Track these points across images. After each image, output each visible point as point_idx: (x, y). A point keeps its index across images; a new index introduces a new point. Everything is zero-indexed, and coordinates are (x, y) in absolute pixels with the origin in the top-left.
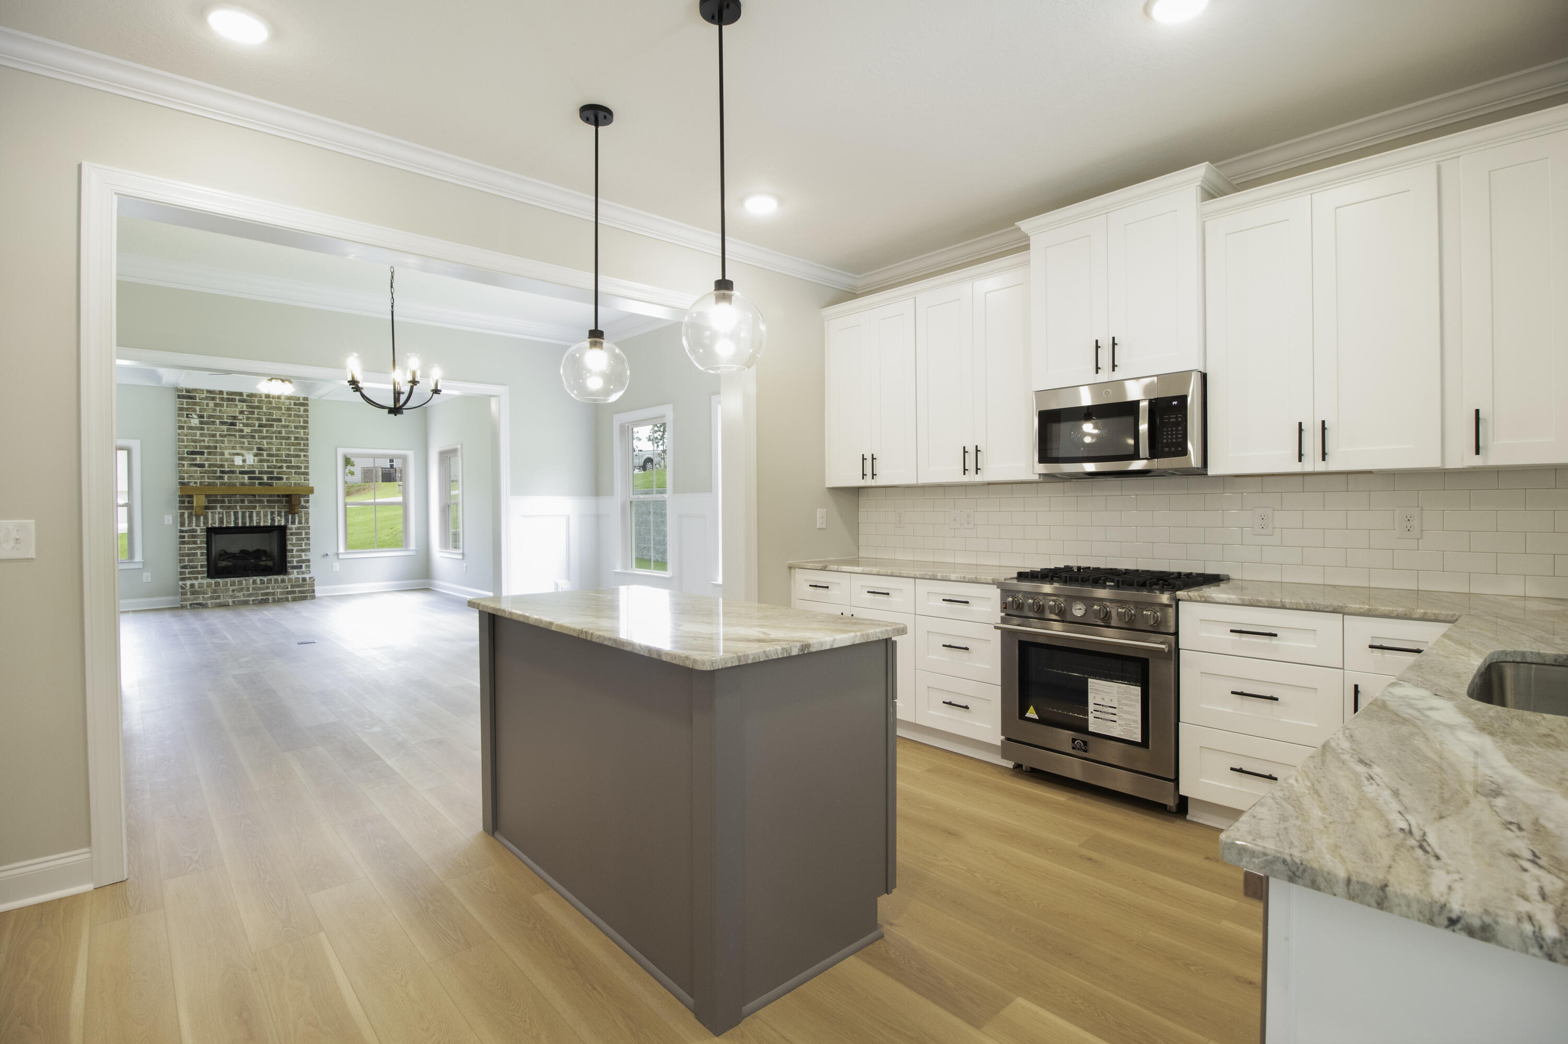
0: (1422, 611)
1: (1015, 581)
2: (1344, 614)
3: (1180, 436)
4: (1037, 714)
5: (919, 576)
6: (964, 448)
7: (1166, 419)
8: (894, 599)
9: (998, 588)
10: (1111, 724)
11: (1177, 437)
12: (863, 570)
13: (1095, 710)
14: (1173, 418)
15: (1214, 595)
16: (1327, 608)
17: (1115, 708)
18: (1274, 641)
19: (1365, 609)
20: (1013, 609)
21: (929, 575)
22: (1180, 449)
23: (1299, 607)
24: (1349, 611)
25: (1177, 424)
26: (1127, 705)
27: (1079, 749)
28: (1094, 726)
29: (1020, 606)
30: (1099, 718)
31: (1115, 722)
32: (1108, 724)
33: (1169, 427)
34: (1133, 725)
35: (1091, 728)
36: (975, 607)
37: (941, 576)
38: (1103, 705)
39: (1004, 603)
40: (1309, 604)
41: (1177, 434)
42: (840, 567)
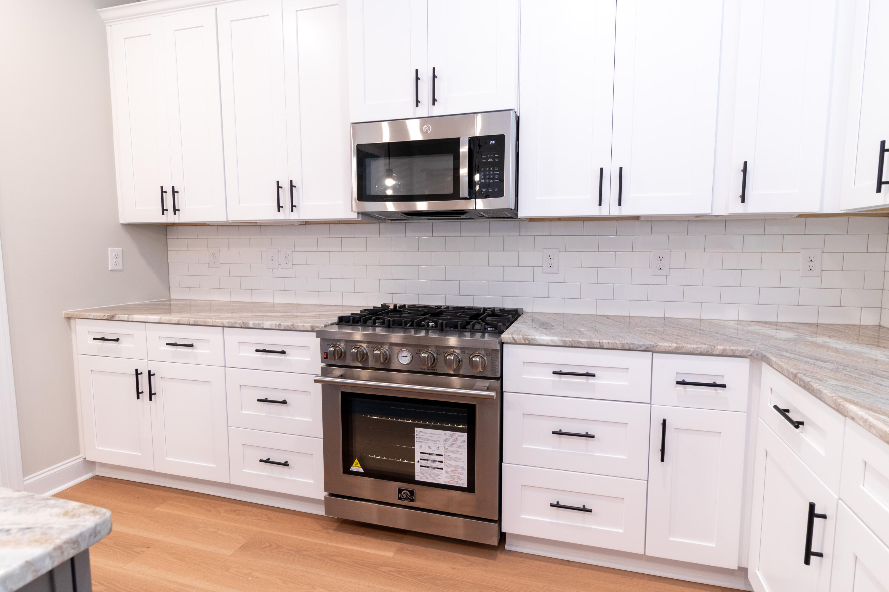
0: (722, 347)
1: (335, 329)
2: (653, 352)
3: (497, 176)
4: (362, 467)
5: (227, 325)
6: (278, 182)
7: (484, 158)
8: (199, 350)
9: (317, 337)
10: (438, 472)
11: (494, 178)
12: (160, 319)
13: (421, 459)
14: (490, 158)
15: (537, 337)
16: (640, 347)
17: (442, 455)
18: (591, 380)
19: (674, 347)
20: (335, 359)
21: (239, 323)
22: (496, 190)
23: (616, 347)
24: (659, 350)
25: (493, 164)
26: (454, 452)
27: (405, 499)
28: (420, 475)
29: (342, 355)
30: (425, 467)
31: (442, 469)
32: (434, 472)
33: (487, 167)
34: (460, 471)
35: (418, 477)
36: (292, 357)
37: (253, 324)
38: (429, 454)
39: (325, 353)
40: (624, 344)
41: (494, 175)
42: (132, 316)
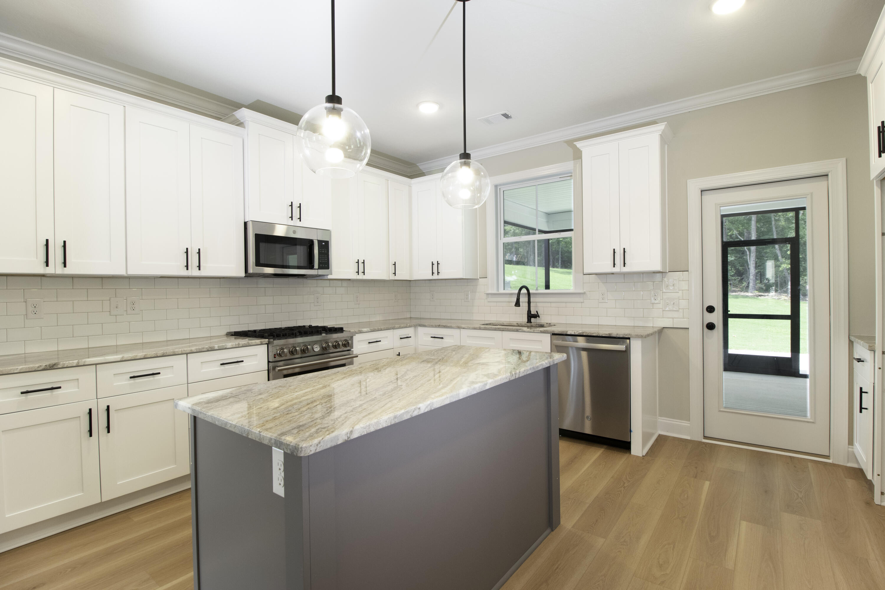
5: (193, 351)
14: (323, 251)
15: (363, 329)
21: (206, 348)
22: (326, 266)
25: (325, 254)
33: (322, 255)
36: (248, 363)
37: (218, 347)
41: (325, 259)
42: (84, 360)
